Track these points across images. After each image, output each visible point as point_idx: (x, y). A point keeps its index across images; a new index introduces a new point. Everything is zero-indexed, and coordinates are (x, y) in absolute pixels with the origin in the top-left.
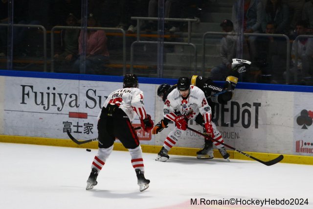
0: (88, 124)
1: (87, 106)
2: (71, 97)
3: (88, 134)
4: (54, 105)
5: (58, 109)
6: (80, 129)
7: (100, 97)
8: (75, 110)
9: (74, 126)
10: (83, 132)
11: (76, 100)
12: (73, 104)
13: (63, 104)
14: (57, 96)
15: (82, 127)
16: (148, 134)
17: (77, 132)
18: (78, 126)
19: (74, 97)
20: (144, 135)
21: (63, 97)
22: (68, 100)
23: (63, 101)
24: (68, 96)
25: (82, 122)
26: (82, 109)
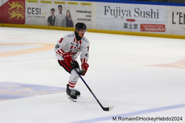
0: (136, 24)
1: (135, 16)
2: (127, 12)
3: (136, 29)
4: (120, 15)
5: (122, 17)
6: (132, 27)
7: (141, 12)
8: (129, 18)
9: (129, 25)
10: (133, 28)
11: (130, 13)
12: (129, 15)
13: (124, 15)
14: (121, 11)
15: (132, 25)
16: (164, 29)
17: (131, 28)
18: (131, 25)
19: (129, 12)
20: (162, 29)
21: (124, 11)
22: (126, 13)
23: (124, 13)
24: (126, 11)
25: (133, 23)
26: (133, 17)
